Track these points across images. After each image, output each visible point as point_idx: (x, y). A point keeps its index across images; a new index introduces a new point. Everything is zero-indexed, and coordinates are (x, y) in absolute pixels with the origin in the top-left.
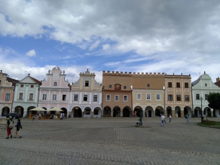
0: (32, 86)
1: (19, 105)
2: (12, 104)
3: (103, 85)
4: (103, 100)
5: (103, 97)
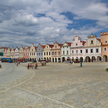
0: (67, 47)
1: (63, 56)
3: (101, 42)
4: (101, 52)
5: (101, 49)
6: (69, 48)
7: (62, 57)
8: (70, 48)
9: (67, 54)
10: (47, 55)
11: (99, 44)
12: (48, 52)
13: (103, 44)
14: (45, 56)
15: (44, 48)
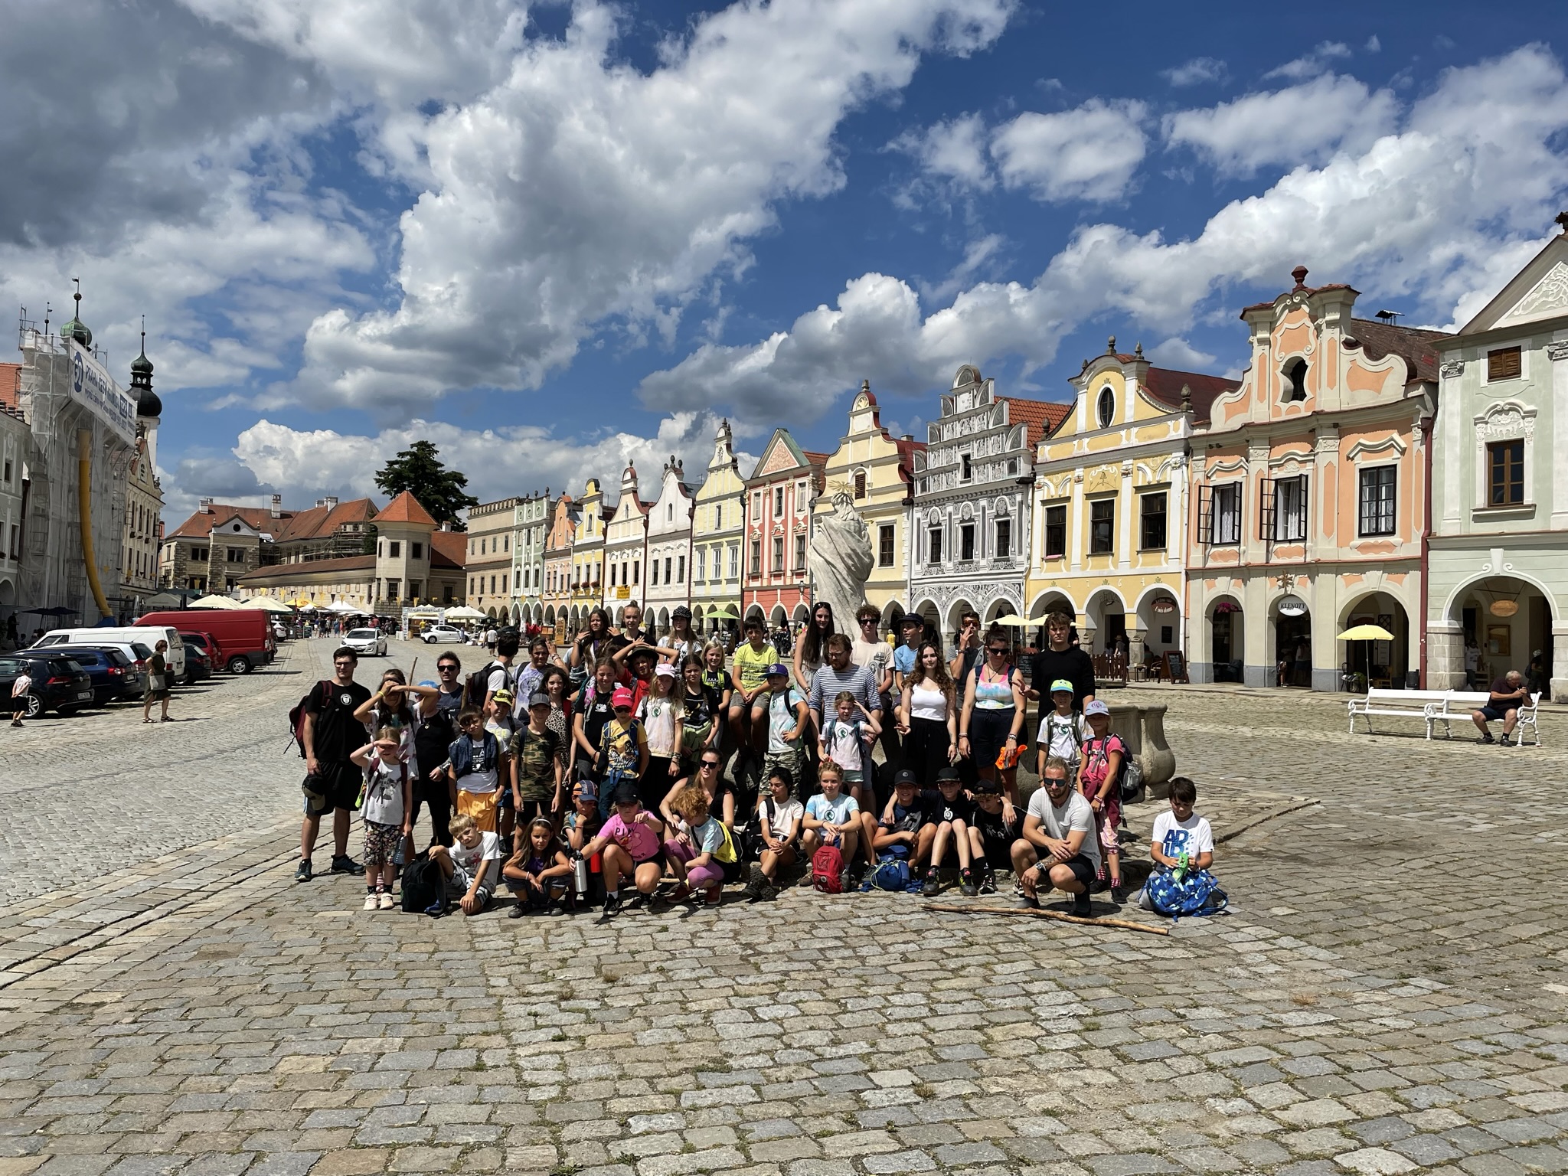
1: (1497, 564)
2: (1423, 561)
7: (1457, 573)
10: (1102, 543)
12: (1126, 487)
14: (1064, 574)
15: (1049, 432)
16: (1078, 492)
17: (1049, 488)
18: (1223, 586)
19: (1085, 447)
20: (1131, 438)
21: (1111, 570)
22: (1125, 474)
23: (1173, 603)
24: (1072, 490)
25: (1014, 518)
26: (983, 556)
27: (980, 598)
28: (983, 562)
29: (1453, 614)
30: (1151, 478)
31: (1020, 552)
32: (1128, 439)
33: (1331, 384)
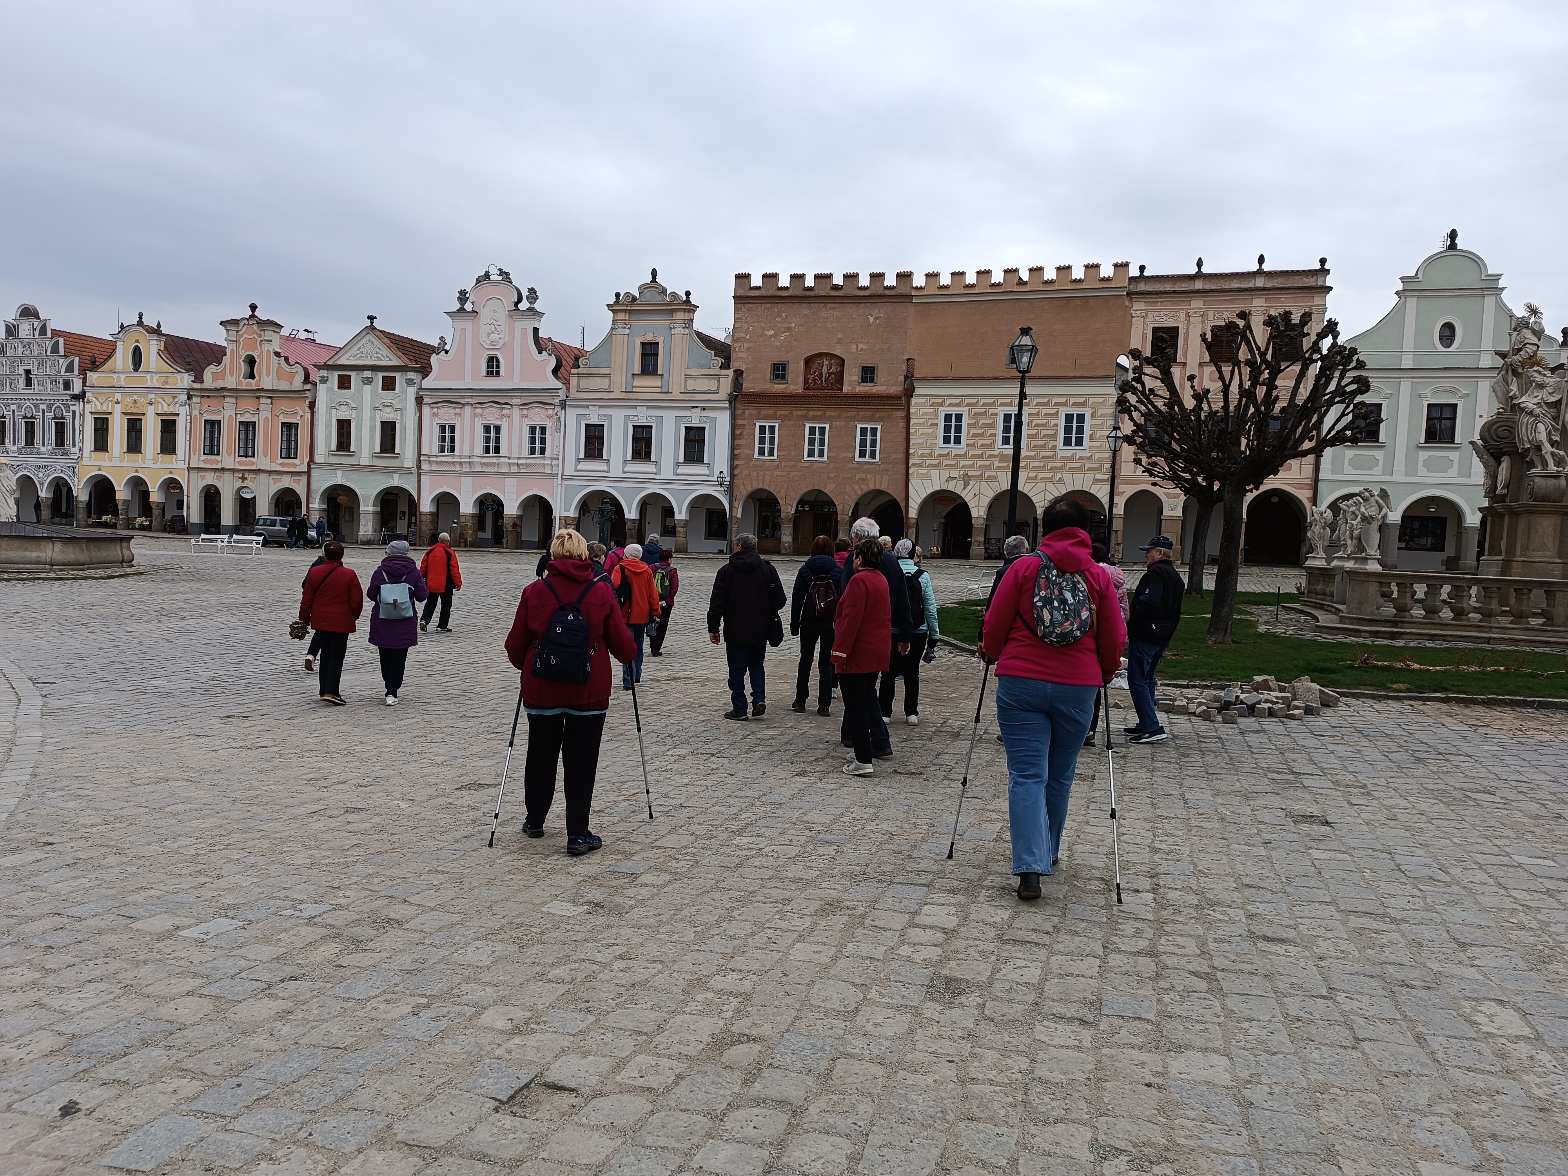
0: (389, 384)
1: (339, 478)
2: (309, 473)
3: (735, 364)
4: (733, 457)
5: (733, 437)
6: (412, 391)
7: (322, 481)
8: (419, 400)
9: (375, 456)
10: (134, 445)
11: (712, 385)
12: (151, 411)
13: (748, 386)
14: (108, 463)
15: (94, 365)
16: (118, 409)
17: (95, 404)
18: (210, 479)
19: (122, 380)
20: (154, 381)
21: (140, 464)
22: (151, 404)
23: (181, 488)
24: (113, 408)
25: (69, 421)
26: (43, 445)
27: (41, 475)
28: (43, 449)
29: (322, 501)
30: (167, 409)
31: (74, 446)
32: (152, 381)
33: (268, 375)
